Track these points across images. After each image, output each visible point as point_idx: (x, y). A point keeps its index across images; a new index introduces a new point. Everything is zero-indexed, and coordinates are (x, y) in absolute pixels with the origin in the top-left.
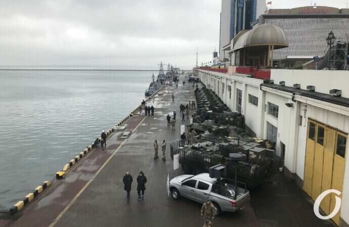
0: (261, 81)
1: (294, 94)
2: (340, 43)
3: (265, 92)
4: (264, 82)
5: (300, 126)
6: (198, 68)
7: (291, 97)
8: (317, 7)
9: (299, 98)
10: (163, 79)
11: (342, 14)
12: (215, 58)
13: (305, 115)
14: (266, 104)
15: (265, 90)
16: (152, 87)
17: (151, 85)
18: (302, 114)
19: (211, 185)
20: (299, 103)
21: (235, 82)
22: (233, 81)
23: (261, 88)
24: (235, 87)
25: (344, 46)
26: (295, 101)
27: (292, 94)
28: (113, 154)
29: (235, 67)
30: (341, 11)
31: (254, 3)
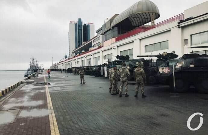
3: (183, 28)
21: (118, 47)
23: (179, 26)
24: (118, 51)
29: (114, 39)
31: (88, 27)
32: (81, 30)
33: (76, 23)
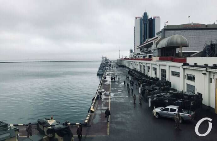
0: (182, 64)
1: (207, 68)
2: (212, 44)
3: (184, 69)
4: (184, 64)
5: (211, 84)
6: (123, 59)
7: (205, 70)
8: (194, 24)
9: (209, 70)
10: (104, 65)
11: (208, 27)
12: (132, 53)
13: (214, 77)
14: (186, 75)
15: (184, 68)
16: (101, 70)
17: (99, 69)
18: (212, 77)
19: (177, 109)
20: (210, 72)
21: (160, 65)
22: (158, 65)
23: (182, 67)
24: (160, 68)
25: (214, 45)
26: (207, 72)
27: (205, 68)
28: (110, 102)
29: (158, 58)
30: (207, 26)
31: (154, 21)
32: (147, 24)
33: (142, 18)
